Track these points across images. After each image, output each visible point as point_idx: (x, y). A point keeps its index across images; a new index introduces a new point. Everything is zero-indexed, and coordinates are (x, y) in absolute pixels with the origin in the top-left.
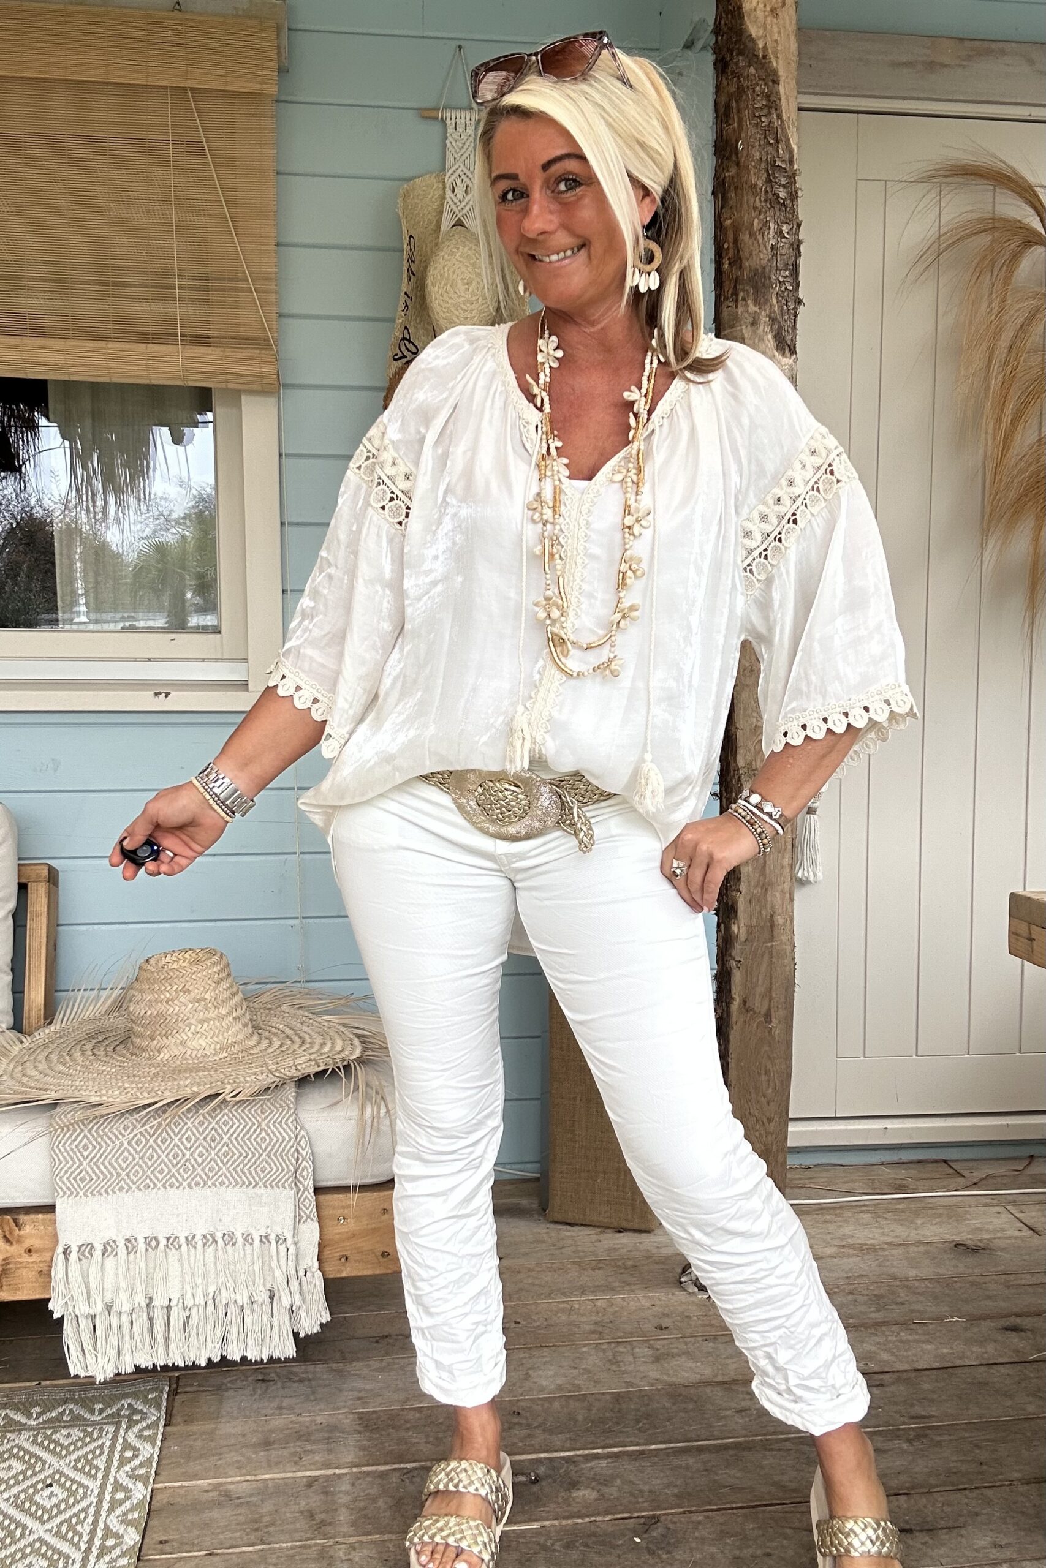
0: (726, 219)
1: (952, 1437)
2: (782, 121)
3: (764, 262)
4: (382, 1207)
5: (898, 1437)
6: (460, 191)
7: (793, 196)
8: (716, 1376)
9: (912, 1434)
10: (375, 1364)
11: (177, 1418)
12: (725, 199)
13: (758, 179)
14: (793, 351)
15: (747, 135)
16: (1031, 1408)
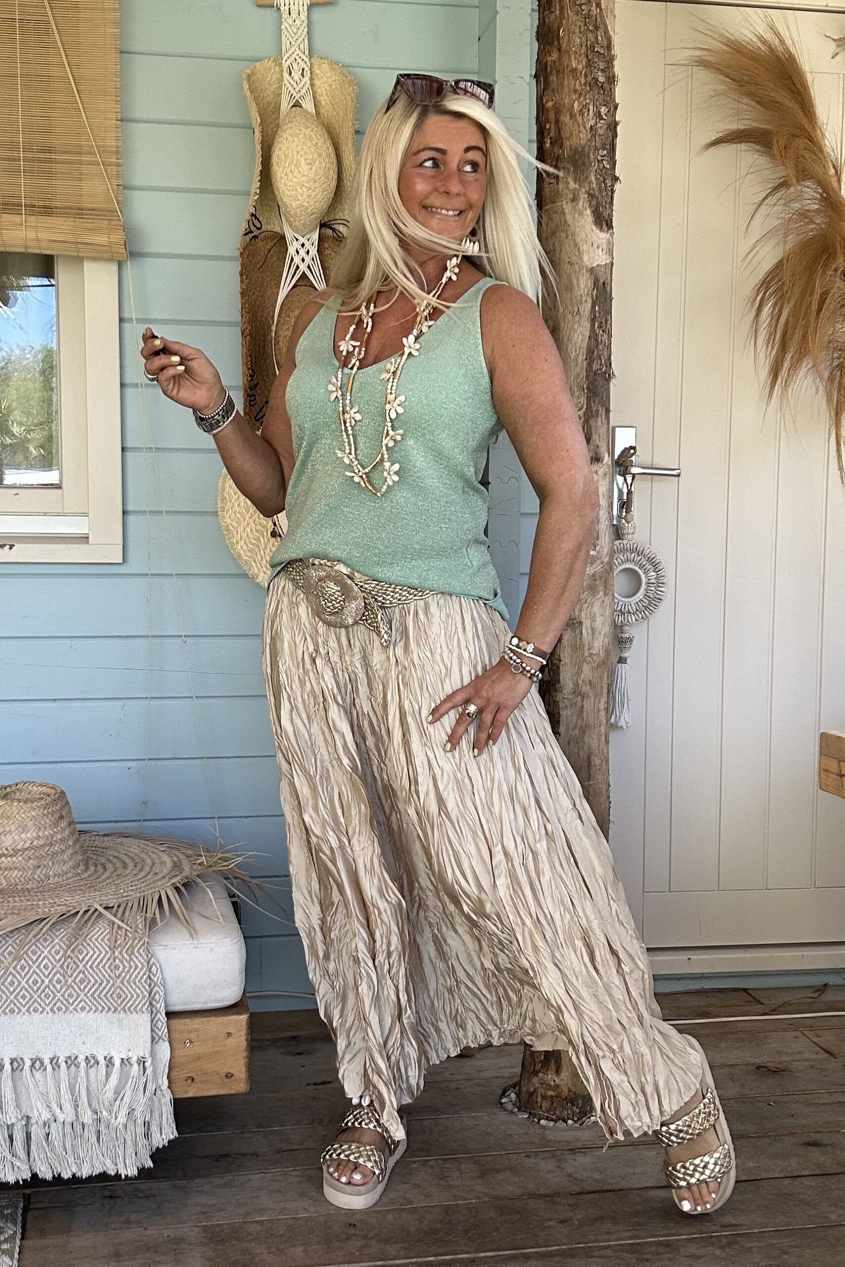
0: (547, 101)
1: (762, 1244)
2: (601, 10)
3: (583, 142)
4: (227, 1030)
5: (712, 1244)
6: (296, 75)
7: (612, 79)
8: (539, 1190)
9: (724, 1241)
10: (217, 1181)
11: (30, 1232)
12: (546, 80)
13: (577, 63)
14: (610, 226)
15: (568, 22)
16: (833, 1217)
